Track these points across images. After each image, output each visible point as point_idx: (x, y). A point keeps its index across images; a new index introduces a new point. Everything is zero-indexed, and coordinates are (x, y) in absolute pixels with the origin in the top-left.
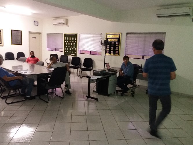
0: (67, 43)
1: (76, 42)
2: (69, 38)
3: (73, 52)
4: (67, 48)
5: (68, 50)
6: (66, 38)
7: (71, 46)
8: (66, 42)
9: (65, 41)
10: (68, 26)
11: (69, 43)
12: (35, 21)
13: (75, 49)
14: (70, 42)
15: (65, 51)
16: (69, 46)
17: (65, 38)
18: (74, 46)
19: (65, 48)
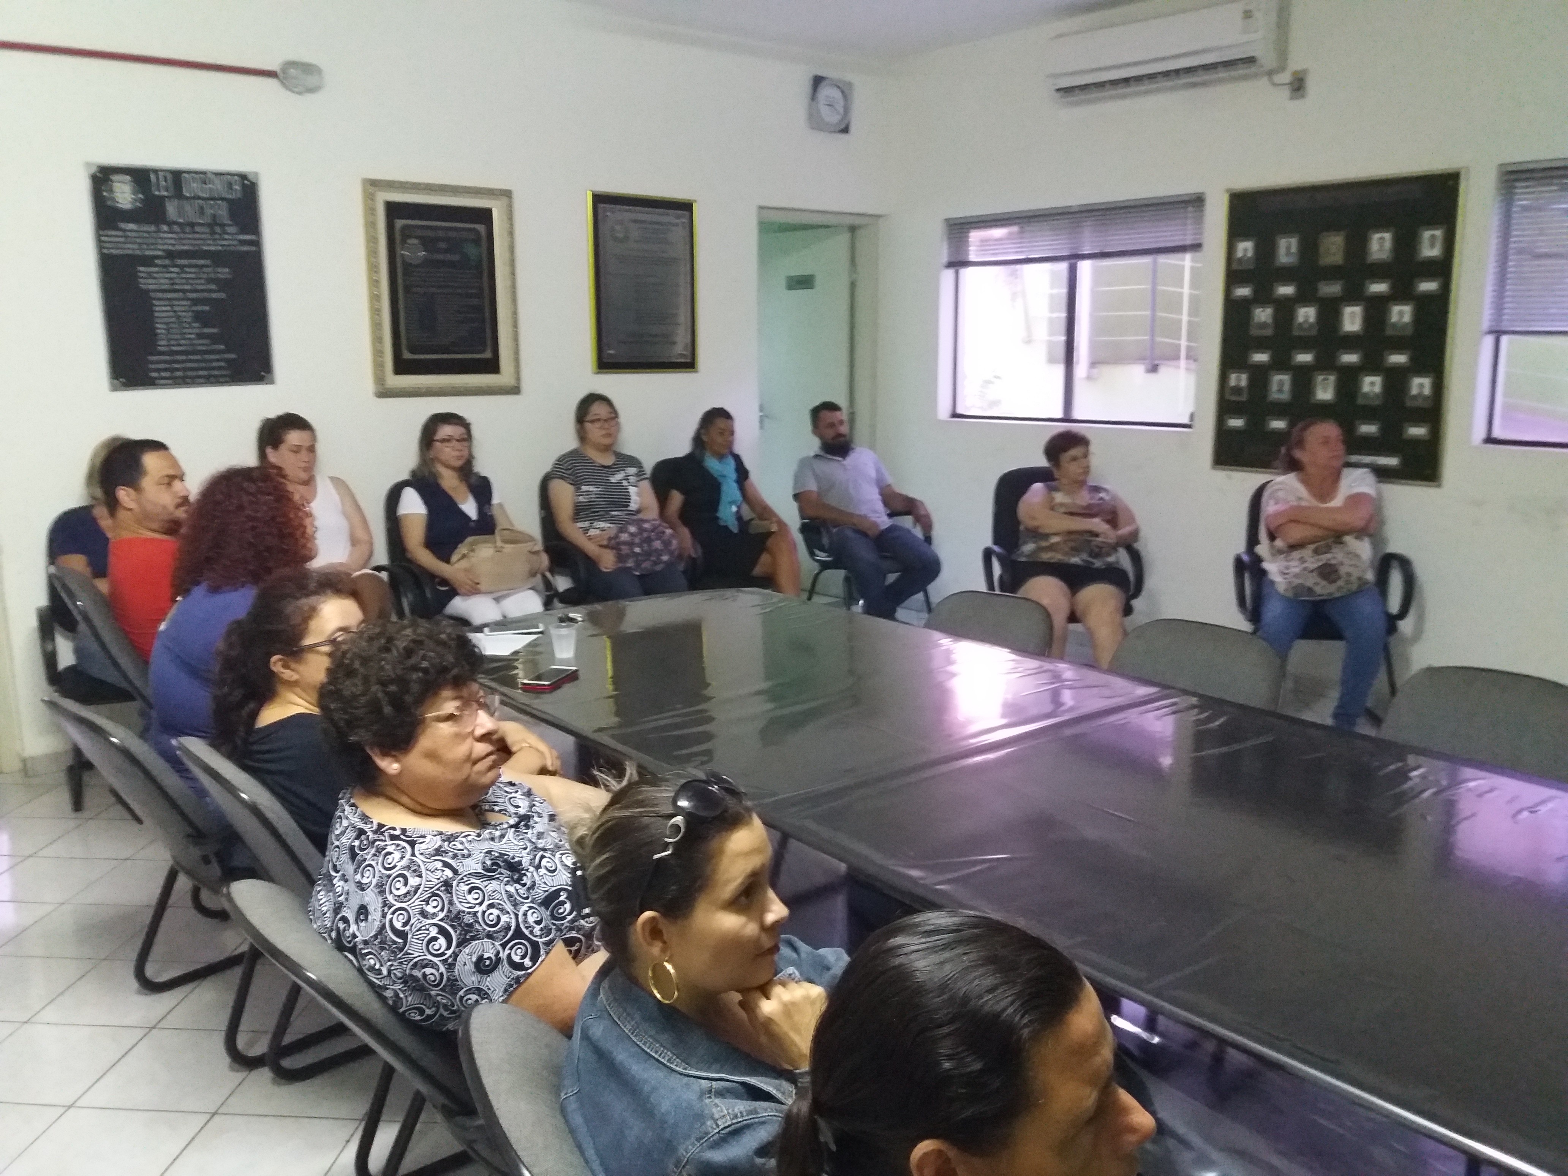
0: (1263, 315)
1: (1428, 286)
2: (1309, 249)
3: (1368, 429)
4: (1259, 376)
5: (1280, 410)
6: (1265, 251)
7: (1350, 342)
8: (1263, 296)
9: (1243, 292)
10: (1298, 86)
11: (1307, 314)
12: (818, 81)
13: (1420, 385)
14: (1331, 289)
15: (1236, 423)
16: (1305, 344)
17: (1246, 248)
18: (1398, 345)
19: (1239, 379)
